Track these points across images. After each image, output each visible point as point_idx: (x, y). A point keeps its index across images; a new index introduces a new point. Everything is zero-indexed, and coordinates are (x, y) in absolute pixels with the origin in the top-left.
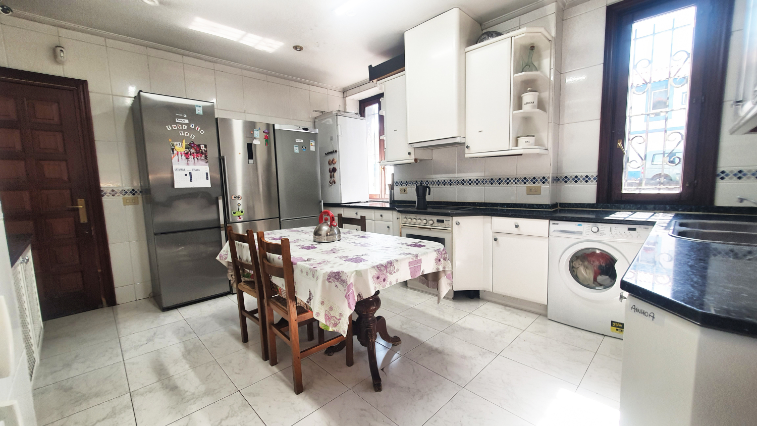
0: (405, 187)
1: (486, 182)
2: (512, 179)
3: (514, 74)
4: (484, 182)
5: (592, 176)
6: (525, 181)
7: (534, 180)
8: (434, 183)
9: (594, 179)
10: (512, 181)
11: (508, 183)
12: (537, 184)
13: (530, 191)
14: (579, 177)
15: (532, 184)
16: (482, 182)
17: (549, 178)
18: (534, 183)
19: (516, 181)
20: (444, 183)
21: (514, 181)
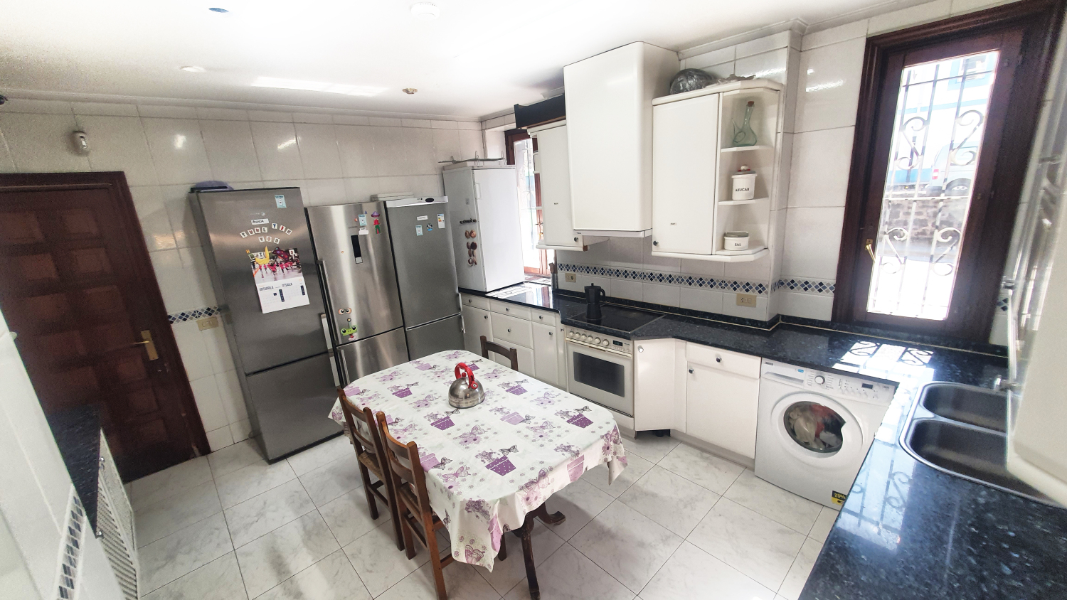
0: (573, 272)
1: (683, 280)
2: (718, 281)
3: (722, 148)
4: (680, 280)
5: (828, 284)
6: (735, 286)
7: (747, 287)
8: (612, 273)
9: (831, 288)
10: (717, 284)
11: (712, 286)
12: (750, 293)
13: (741, 301)
14: (810, 283)
15: (744, 292)
16: (677, 280)
17: (767, 286)
18: (747, 290)
19: (723, 284)
20: (626, 274)
21: (720, 284)
